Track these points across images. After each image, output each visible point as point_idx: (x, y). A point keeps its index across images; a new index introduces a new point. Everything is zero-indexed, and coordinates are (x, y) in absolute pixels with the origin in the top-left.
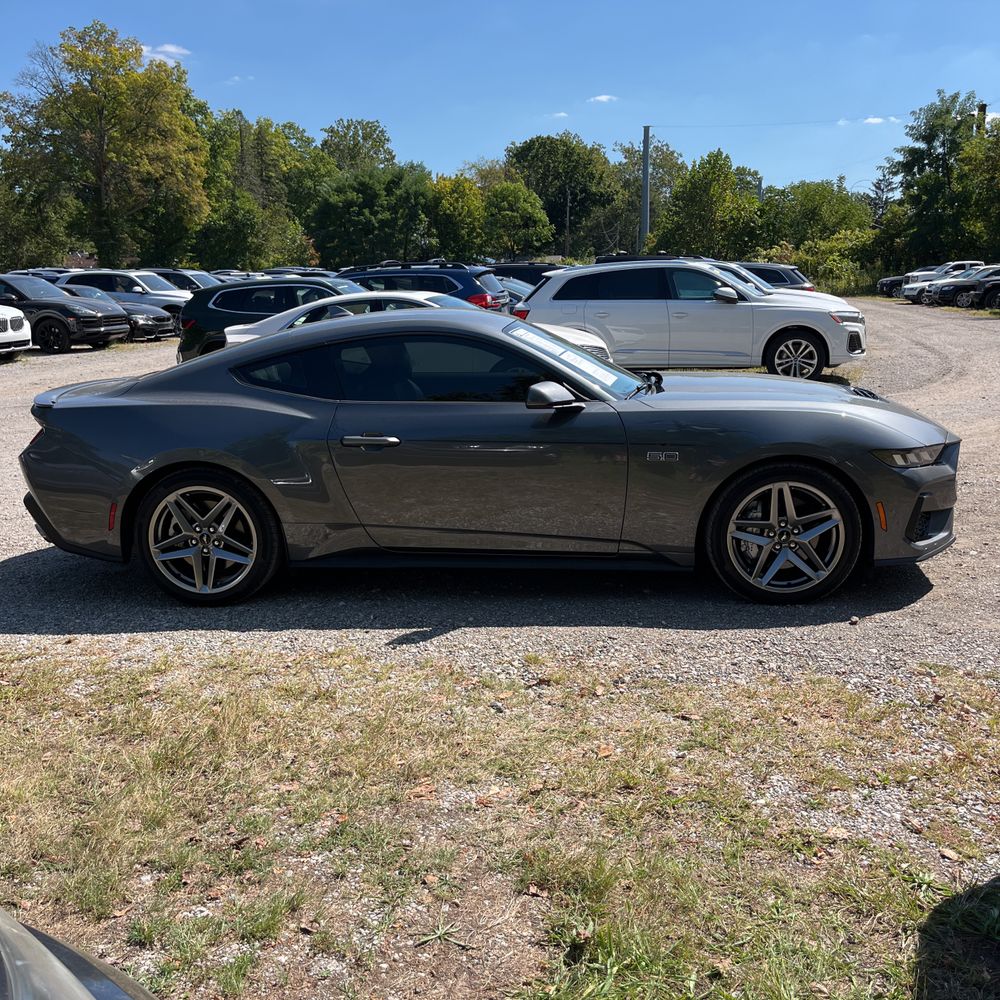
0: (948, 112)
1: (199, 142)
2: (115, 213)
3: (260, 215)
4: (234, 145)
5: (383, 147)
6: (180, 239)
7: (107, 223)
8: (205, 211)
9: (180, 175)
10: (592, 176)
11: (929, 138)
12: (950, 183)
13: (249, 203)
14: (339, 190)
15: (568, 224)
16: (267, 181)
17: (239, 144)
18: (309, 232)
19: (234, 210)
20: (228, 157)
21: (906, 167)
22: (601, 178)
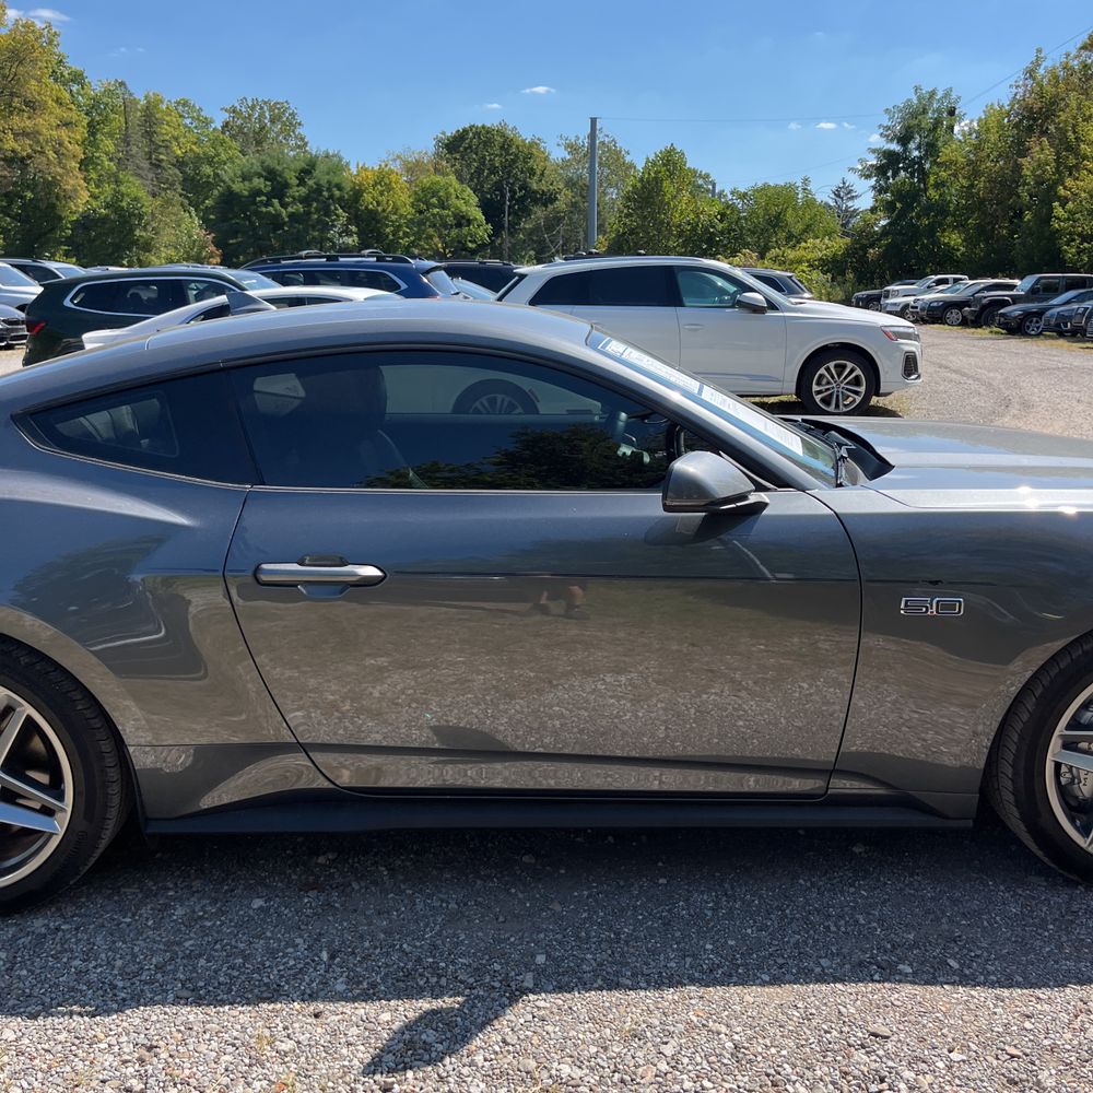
0: (925, 112)
1: (74, 116)
3: (149, 205)
4: (118, 121)
5: (293, 132)
6: (53, 229)
8: (81, 198)
9: (51, 155)
10: (532, 172)
11: (904, 140)
12: (926, 190)
13: (136, 188)
14: (245, 177)
15: (506, 225)
16: (157, 165)
17: (123, 120)
18: (208, 225)
19: (118, 196)
20: (111, 135)
21: (881, 171)
22: (542, 174)
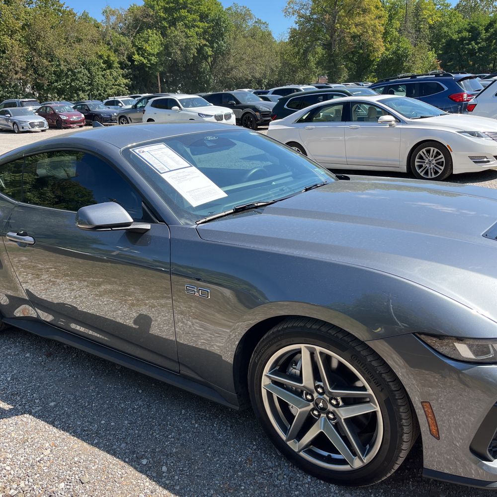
1: (383, 13)
2: (337, 55)
3: (411, 50)
4: (402, 12)
5: (492, 4)
6: (369, 66)
7: (333, 60)
8: (381, 50)
9: (370, 32)
13: (407, 44)
14: (459, 32)
16: (419, 30)
17: (405, 11)
18: (439, 57)
19: (398, 48)
20: (398, 19)
